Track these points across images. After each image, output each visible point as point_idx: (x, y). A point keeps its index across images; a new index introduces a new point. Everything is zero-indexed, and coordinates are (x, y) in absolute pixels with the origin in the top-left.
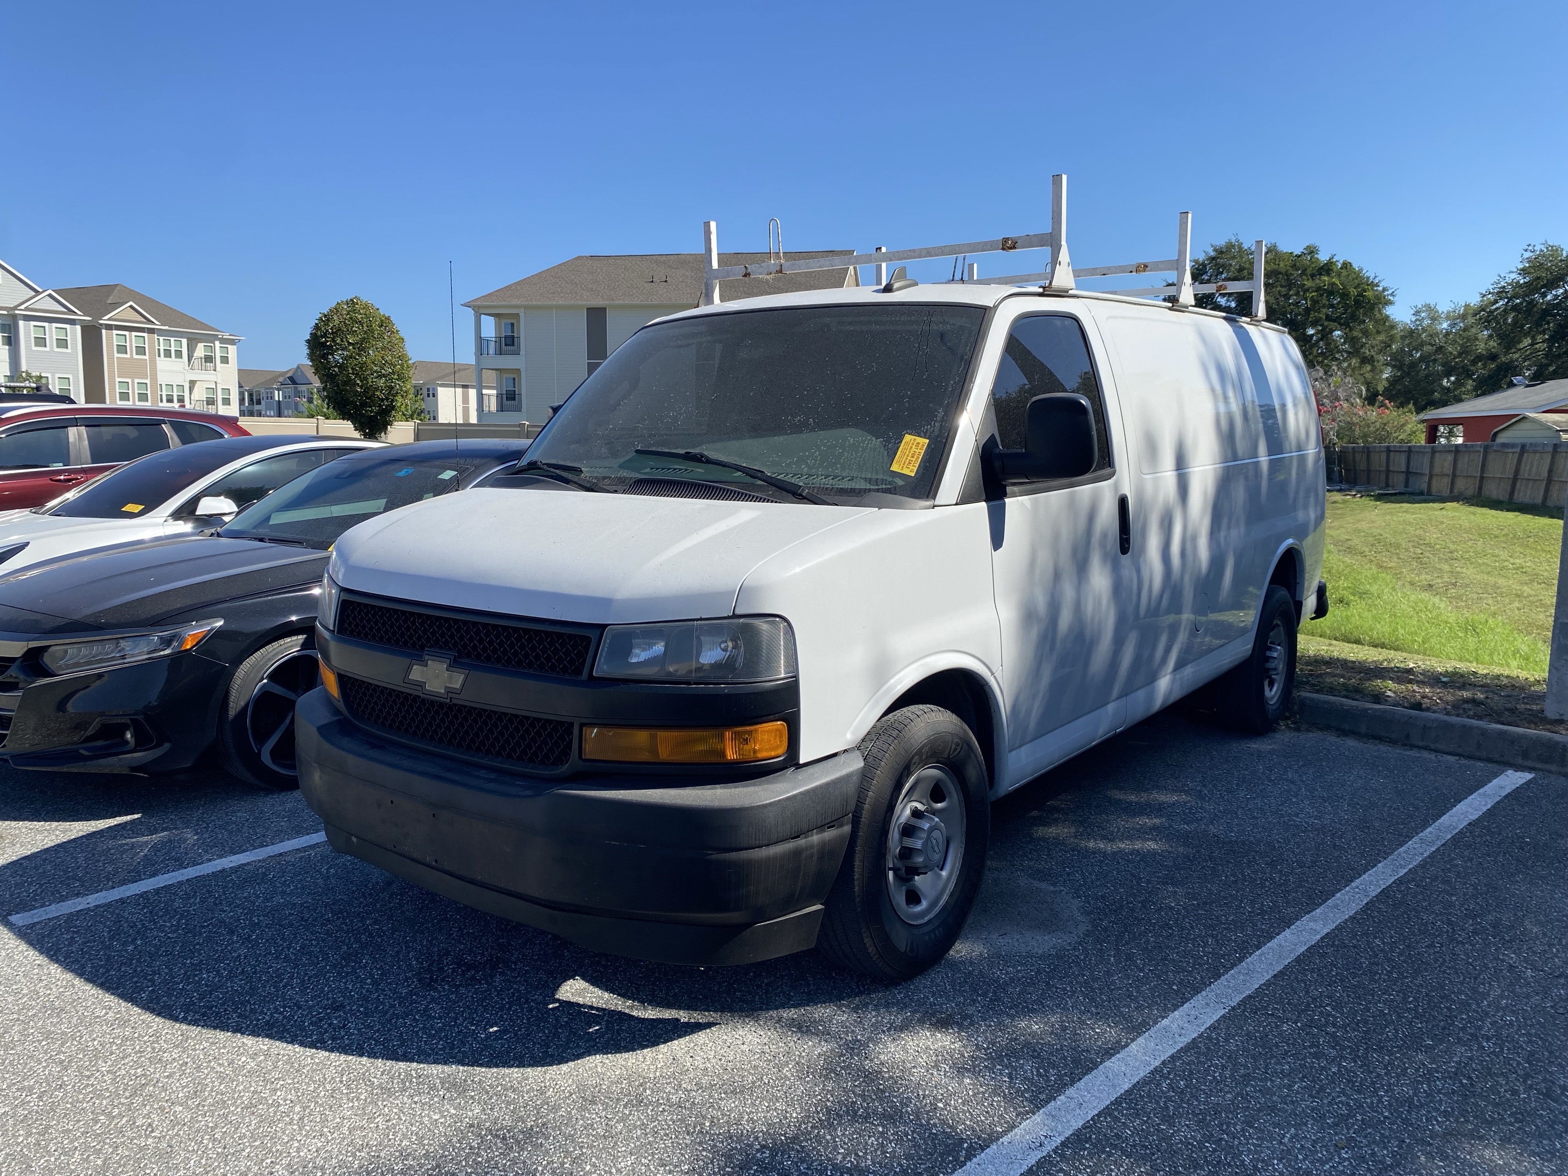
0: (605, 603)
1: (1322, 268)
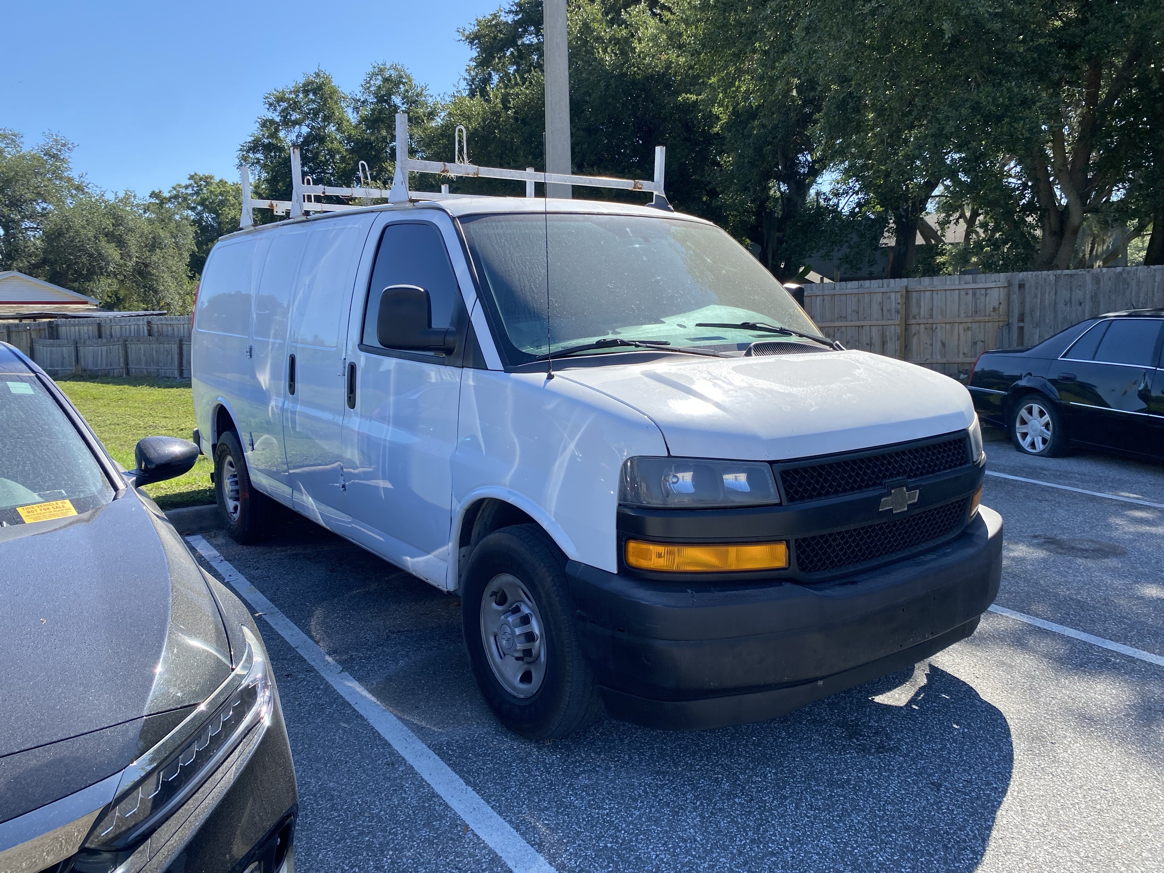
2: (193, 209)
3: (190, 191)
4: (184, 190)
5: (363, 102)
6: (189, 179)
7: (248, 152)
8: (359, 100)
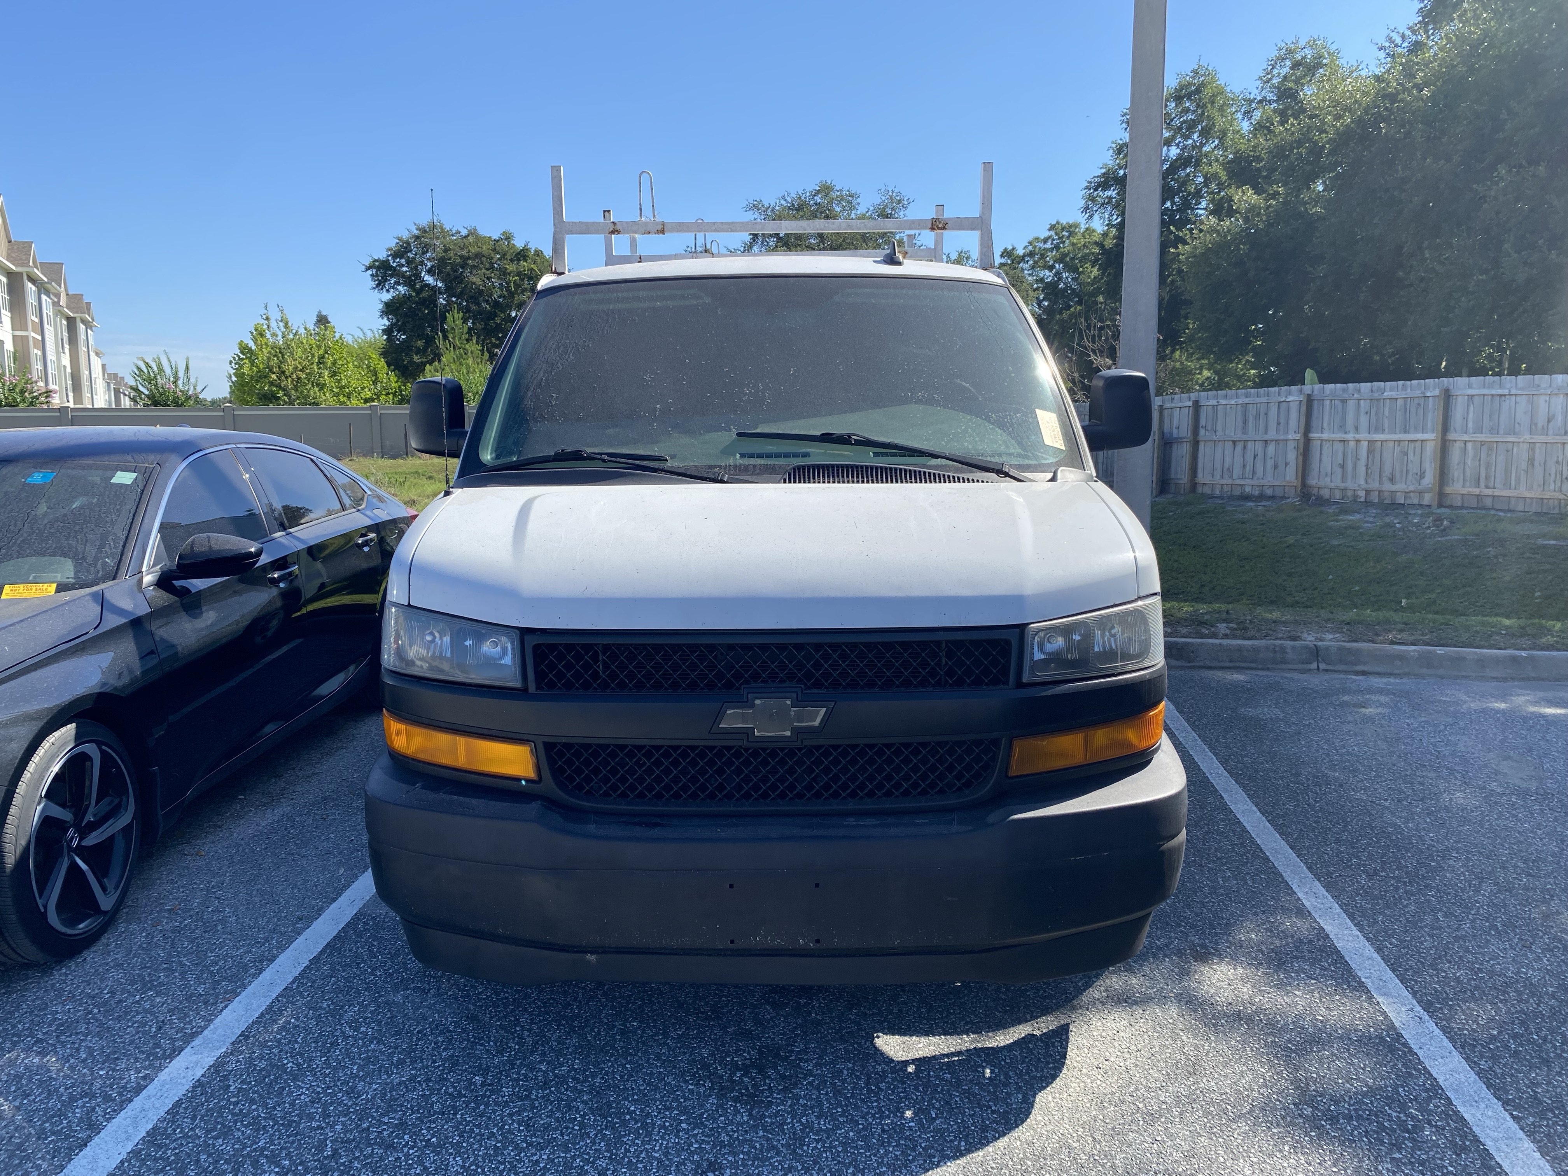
0: (1017, 600)
1: (519, 253)
2: (1051, 268)
3: (1048, 245)
4: (1041, 245)
5: (1260, 102)
6: (1050, 230)
7: (1096, 190)
8: (1253, 101)
